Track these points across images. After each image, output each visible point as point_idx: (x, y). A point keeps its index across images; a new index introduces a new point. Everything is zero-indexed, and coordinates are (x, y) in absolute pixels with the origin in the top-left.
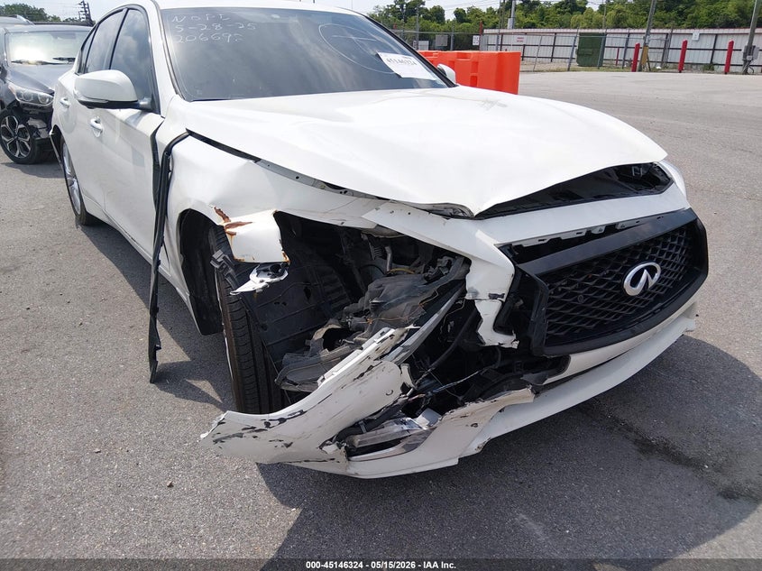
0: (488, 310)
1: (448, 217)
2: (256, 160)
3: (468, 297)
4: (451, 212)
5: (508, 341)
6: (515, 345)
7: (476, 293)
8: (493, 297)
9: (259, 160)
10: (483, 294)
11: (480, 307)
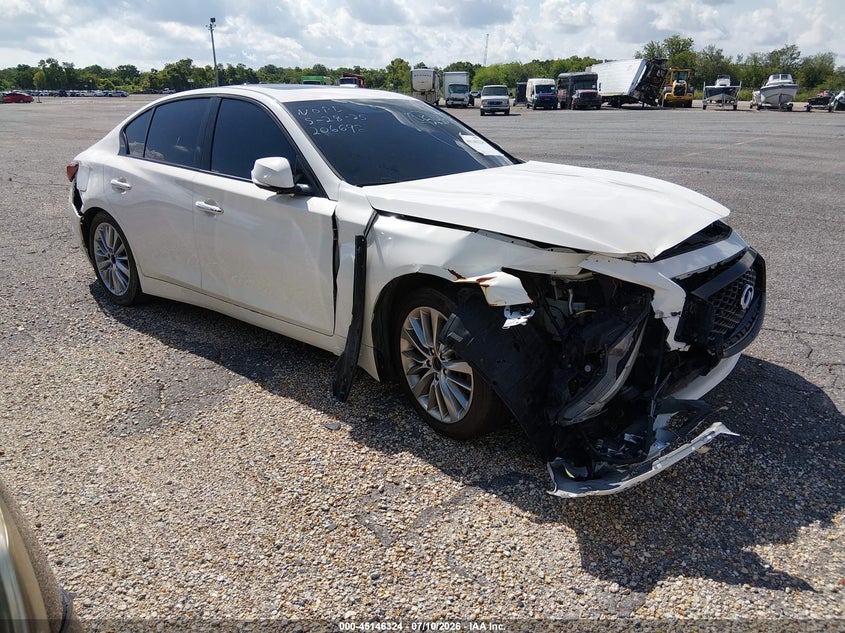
0: (672, 324)
1: (635, 261)
2: (476, 230)
3: (657, 316)
4: (638, 258)
5: (683, 347)
6: (687, 349)
7: (662, 313)
8: (674, 314)
9: (478, 230)
10: (667, 314)
11: (665, 322)
